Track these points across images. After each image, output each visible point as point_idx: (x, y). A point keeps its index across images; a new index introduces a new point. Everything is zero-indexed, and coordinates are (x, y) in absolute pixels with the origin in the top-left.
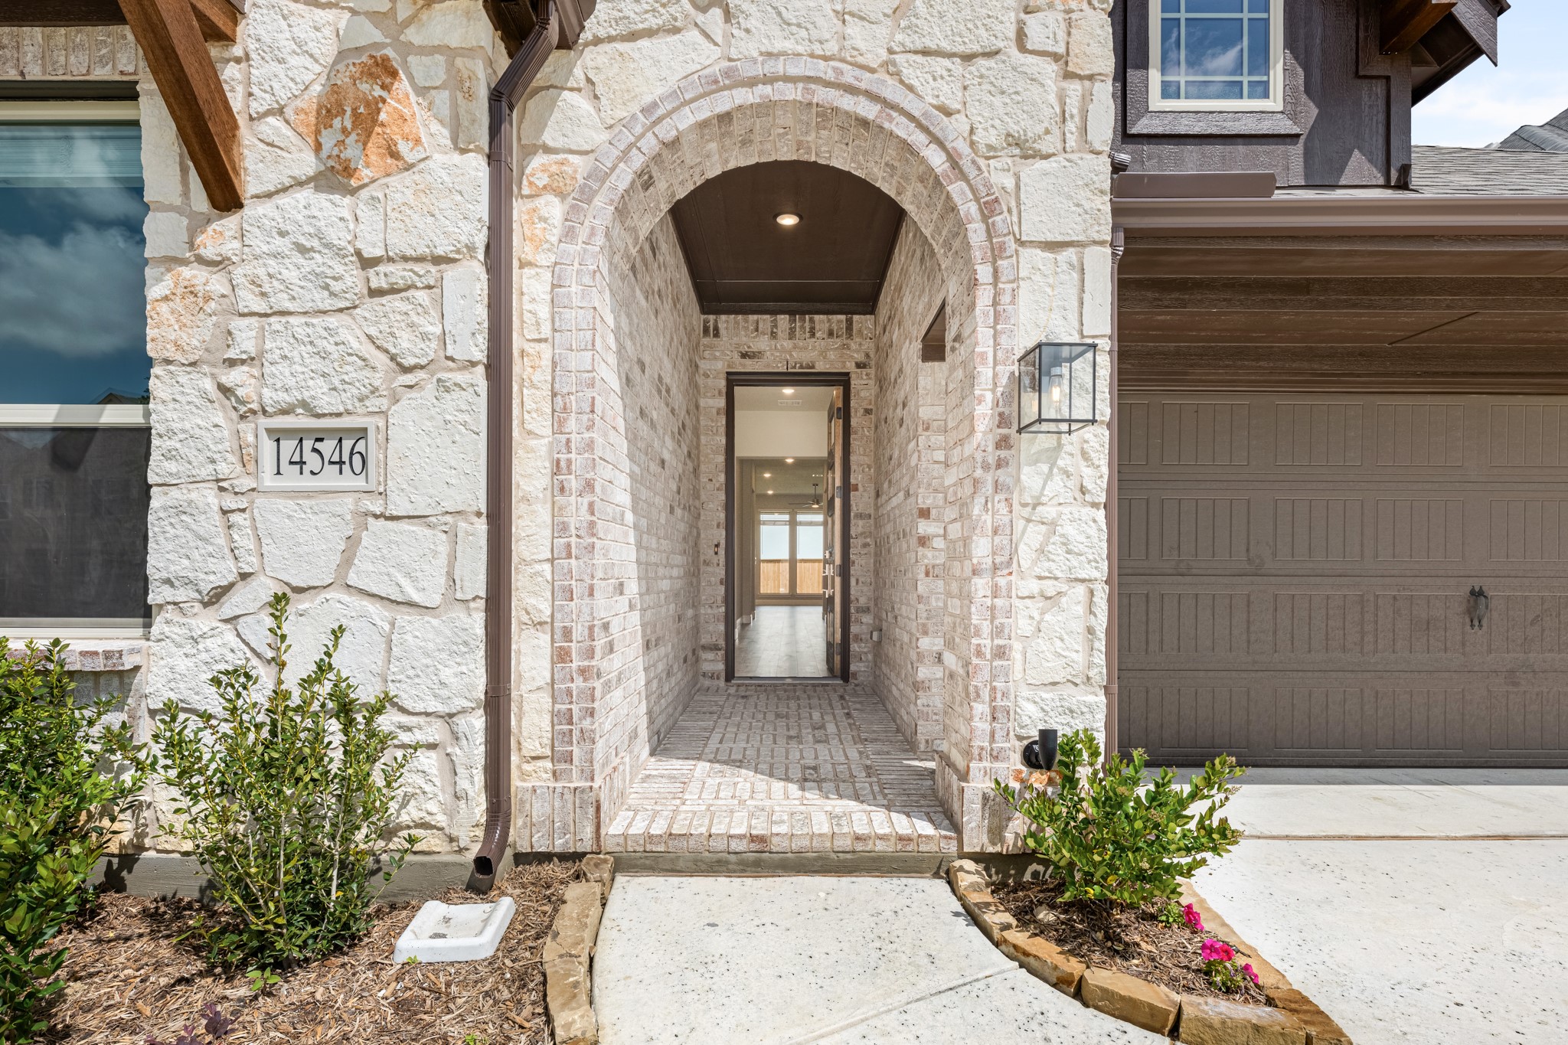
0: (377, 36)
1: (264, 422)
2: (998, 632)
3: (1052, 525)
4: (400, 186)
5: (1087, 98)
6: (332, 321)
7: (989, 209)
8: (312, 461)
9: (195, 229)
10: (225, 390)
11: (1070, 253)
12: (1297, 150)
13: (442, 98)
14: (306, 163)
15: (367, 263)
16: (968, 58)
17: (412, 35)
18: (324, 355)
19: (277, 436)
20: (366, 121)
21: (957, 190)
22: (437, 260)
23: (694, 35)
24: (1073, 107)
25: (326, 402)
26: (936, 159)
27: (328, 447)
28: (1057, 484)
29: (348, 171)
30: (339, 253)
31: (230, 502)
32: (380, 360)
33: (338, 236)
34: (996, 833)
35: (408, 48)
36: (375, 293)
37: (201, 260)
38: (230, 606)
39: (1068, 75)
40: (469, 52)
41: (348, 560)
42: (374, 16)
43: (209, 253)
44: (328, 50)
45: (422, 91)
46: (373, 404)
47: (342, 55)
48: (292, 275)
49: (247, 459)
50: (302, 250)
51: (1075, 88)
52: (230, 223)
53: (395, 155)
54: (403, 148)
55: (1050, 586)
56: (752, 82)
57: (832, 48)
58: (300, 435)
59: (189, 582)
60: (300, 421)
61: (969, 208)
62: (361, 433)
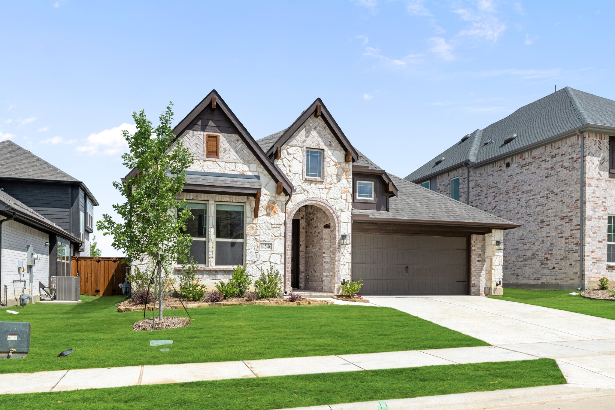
0: (273, 199)
1: (260, 242)
2: (338, 268)
3: (345, 256)
4: (276, 216)
5: (349, 205)
6: (268, 231)
7: (338, 218)
8: (265, 247)
9: (253, 219)
10: (255, 238)
11: (347, 223)
13: (280, 206)
14: (265, 213)
15: (272, 224)
16: (335, 199)
17: (278, 199)
18: (267, 235)
19: (261, 244)
20: (272, 208)
21: (334, 215)
22: (280, 224)
23: (303, 194)
24: (347, 206)
25: (267, 240)
26: (332, 212)
27: (267, 245)
28: (345, 251)
29: (270, 214)
30: (269, 223)
31: (256, 251)
32: (273, 236)
33: (269, 221)
34: (338, 293)
35: (277, 201)
36: (272, 228)
37: (253, 223)
38: (256, 264)
39: (346, 202)
40: (283, 201)
41: (270, 258)
42: (273, 197)
44: (268, 200)
45: (278, 205)
46: (272, 241)
47: (269, 201)
48: (263, 226)
49: (258, 247)
50: (265, 223)
51: (347, 204)
52: (256, 219)
53: (275, 212)
54: (276, 212)
55: (344, 263)
56: (310, 201)
57: (320, 197)
58: (264, 244)
59: (251, 261)
60: (264, 242)
61: (335, 217)
62: (271, 244)
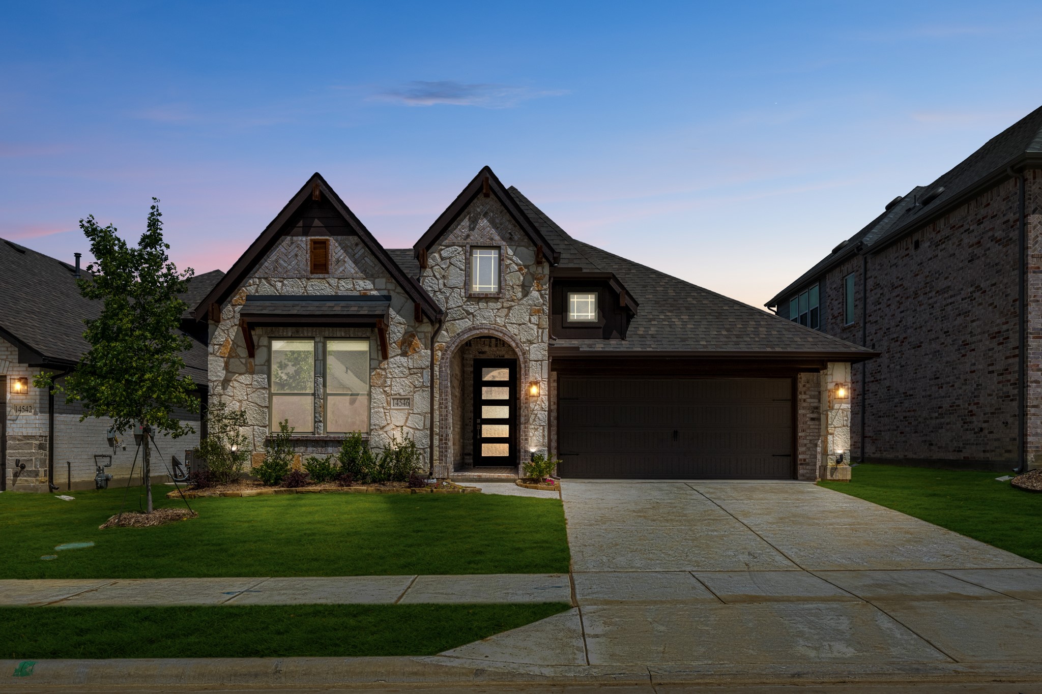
0: (412, 329)
1: (392, 397)
2: (526, 435)
3: (536, 415)
4: (416, 356)
5: (542, 333)
6: (404, 379)
7: (524, 354)
8: (400, 404)
9: (380, 362)
10: (385, 391)
11: (540, 362)
12: (601, 330)
13: (423, 340)
14: (399, 351)
15: (410, 369)
16: (520, 325)
17: (419, 330)
18: (402, 385)
19: (394, 399)
20: (410, 344)
21: (517, 350)
22: (422, 368)
23: (467, 320)
24: (540, 333)
25: (403, 393)
26: (514, 345)
27: (402, 401)
28: (537, 407)
29: (407, 353)
30: (405, 367)
31: (386, 411)
32: (412, 386)
33: (405, 365)
34: (525, 474)
35: (417, 332)
36: (411, 374)
37: (381, 369)
38: (385, 430)
39: (539, 328)
40: (428, 332)
41: (406, 421)
42: (412, 327)
43: (382, 367)
44: (403, 331)
45: (419, 339)
46: (411, 394)
47: (406, 333)
48: (397, 371)
49: (389, 403)
50: (399, 367)
51: (540, 331)
52: (386, 362)
53: (415, 350)
54: (416, 349)
55: (536, 427)
56: (478, 329)
57: (494, 322)
58: (397, 399)
59: (378, 425)
60: (398, 397)
61: (520, 353)
62: (409, 399)
